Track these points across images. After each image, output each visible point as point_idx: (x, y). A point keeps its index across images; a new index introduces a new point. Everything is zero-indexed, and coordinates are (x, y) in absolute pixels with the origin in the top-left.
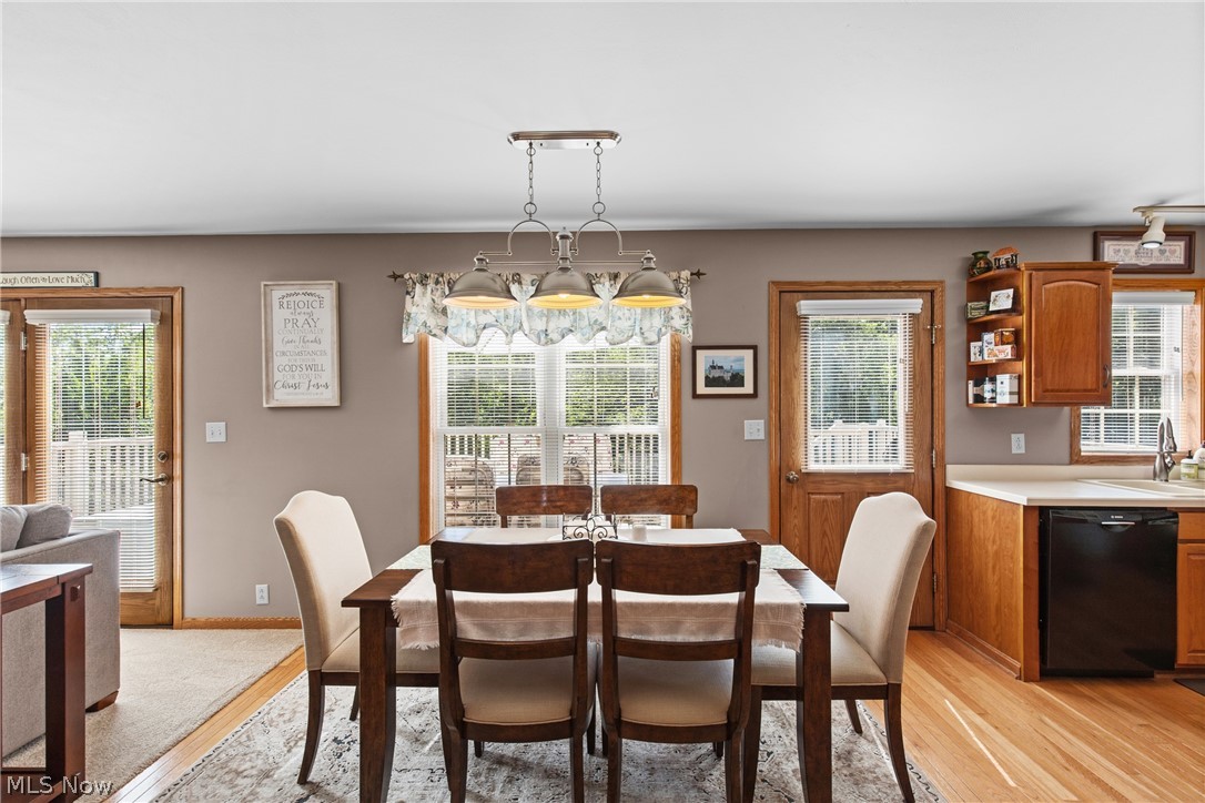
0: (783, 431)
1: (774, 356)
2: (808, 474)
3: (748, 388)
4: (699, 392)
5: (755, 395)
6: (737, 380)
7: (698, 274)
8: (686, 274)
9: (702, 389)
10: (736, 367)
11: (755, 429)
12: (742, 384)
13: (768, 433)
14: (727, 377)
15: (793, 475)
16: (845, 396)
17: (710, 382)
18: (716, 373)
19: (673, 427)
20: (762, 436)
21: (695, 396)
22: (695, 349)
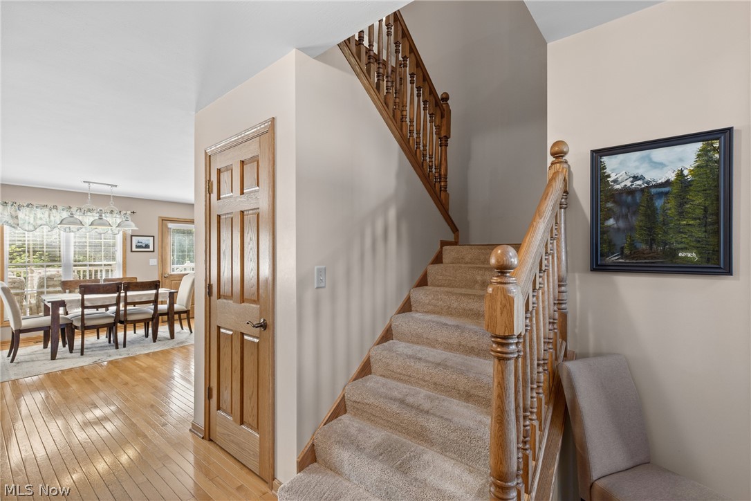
0: (163, 262)
1: (160, 239)
2: (171, 275)
3: (151, 249)
4: (133, 250)
5: (154, 251)
6: (147, 246)
7: (133, 212)
8: (129, 212)
9: (134, 249)
10: (147, 243)
11: (154, 261)
12: (149, 248)
13: (159, 264)
14: (144, 245)
15: (166, 275)
16: (183, 251)
17: (137, 247)
18: (140, 244)
19: (123, 262)
20: (156, 264)
21: (132, 251)
22: (132, 236)
